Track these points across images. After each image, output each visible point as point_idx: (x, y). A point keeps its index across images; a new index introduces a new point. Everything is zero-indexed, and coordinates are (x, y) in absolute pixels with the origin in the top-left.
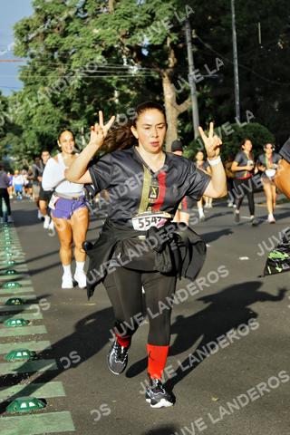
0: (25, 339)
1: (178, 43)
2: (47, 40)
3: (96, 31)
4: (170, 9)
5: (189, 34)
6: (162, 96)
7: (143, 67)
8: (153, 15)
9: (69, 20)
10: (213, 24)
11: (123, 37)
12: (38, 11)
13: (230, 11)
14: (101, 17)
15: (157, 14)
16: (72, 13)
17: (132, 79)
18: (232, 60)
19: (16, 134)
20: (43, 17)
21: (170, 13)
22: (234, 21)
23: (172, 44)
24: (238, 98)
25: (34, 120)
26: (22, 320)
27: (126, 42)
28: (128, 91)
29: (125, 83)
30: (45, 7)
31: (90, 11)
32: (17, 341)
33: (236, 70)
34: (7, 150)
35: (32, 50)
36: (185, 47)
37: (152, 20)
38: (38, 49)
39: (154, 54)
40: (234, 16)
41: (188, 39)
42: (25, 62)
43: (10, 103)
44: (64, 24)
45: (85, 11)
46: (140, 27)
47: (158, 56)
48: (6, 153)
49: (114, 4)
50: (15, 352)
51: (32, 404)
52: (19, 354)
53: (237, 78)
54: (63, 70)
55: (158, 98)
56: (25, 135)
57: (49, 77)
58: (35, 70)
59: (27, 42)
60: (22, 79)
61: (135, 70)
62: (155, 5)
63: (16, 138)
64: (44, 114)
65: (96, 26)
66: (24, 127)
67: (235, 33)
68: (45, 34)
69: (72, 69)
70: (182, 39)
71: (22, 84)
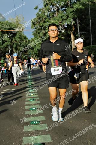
0: (35, 104)
1: (75, 24)
2: (40, 24)
3: (53, 21)
4: (73, 15)
5: (78, 21)
6: (71, 38)
7: (66, 30)
8: (68, 16)
9: (45, 18)
10: (84, 18)
11: (60, 22)
12: (37, 16)
13: (89, 14)
14: (54, 18)
15: (69, 16)
16: (46, 17)
17: (63, 34)
18: (90, 28)
19: (32, 49)
20: (39, 18)
21: (73, 16)
22: (90, 17)
23: (73, 24)
24: (91, 38)
25: (37, 46)
26: (34, 100)
27: (61, 24)
28: (62, 37)
29: (61, 35)
30: (39, 15)
31: (51, 16)
32: (32, 105)
33: (91, 31)
34: (30, 54)
35: (36, 27)
36: (77, 25)
37: (68, 18)
38: (37, 26)
39: (68, 27)
40: (90, 16)
41: (78, 22)
42: (34, 30)
43: (30, 41)
44: (44, 19)
45: (50, 16)
46: (65, 20)
47: (70, 28)
48: (29, 55)
49: (58, 14)
50: (32, 108)
51: (37, 122)
52: (33, 109)
53: (91, 33)
54: (44, 32)
55: (70, 39)
56: (34, 50)
57: (40, 34)
58: (37, 32)
59: (34, 25)
60: (33, 35)
61: (63, 31)
62: (69, 14)
63: (32, 51)
64: (39, 44)
65: (53, 20)
66: (34, 47)
67: (90, 21)
68: (39, 23)
69: (47, 32)
70: (76, 23)
71: (33, 36)
